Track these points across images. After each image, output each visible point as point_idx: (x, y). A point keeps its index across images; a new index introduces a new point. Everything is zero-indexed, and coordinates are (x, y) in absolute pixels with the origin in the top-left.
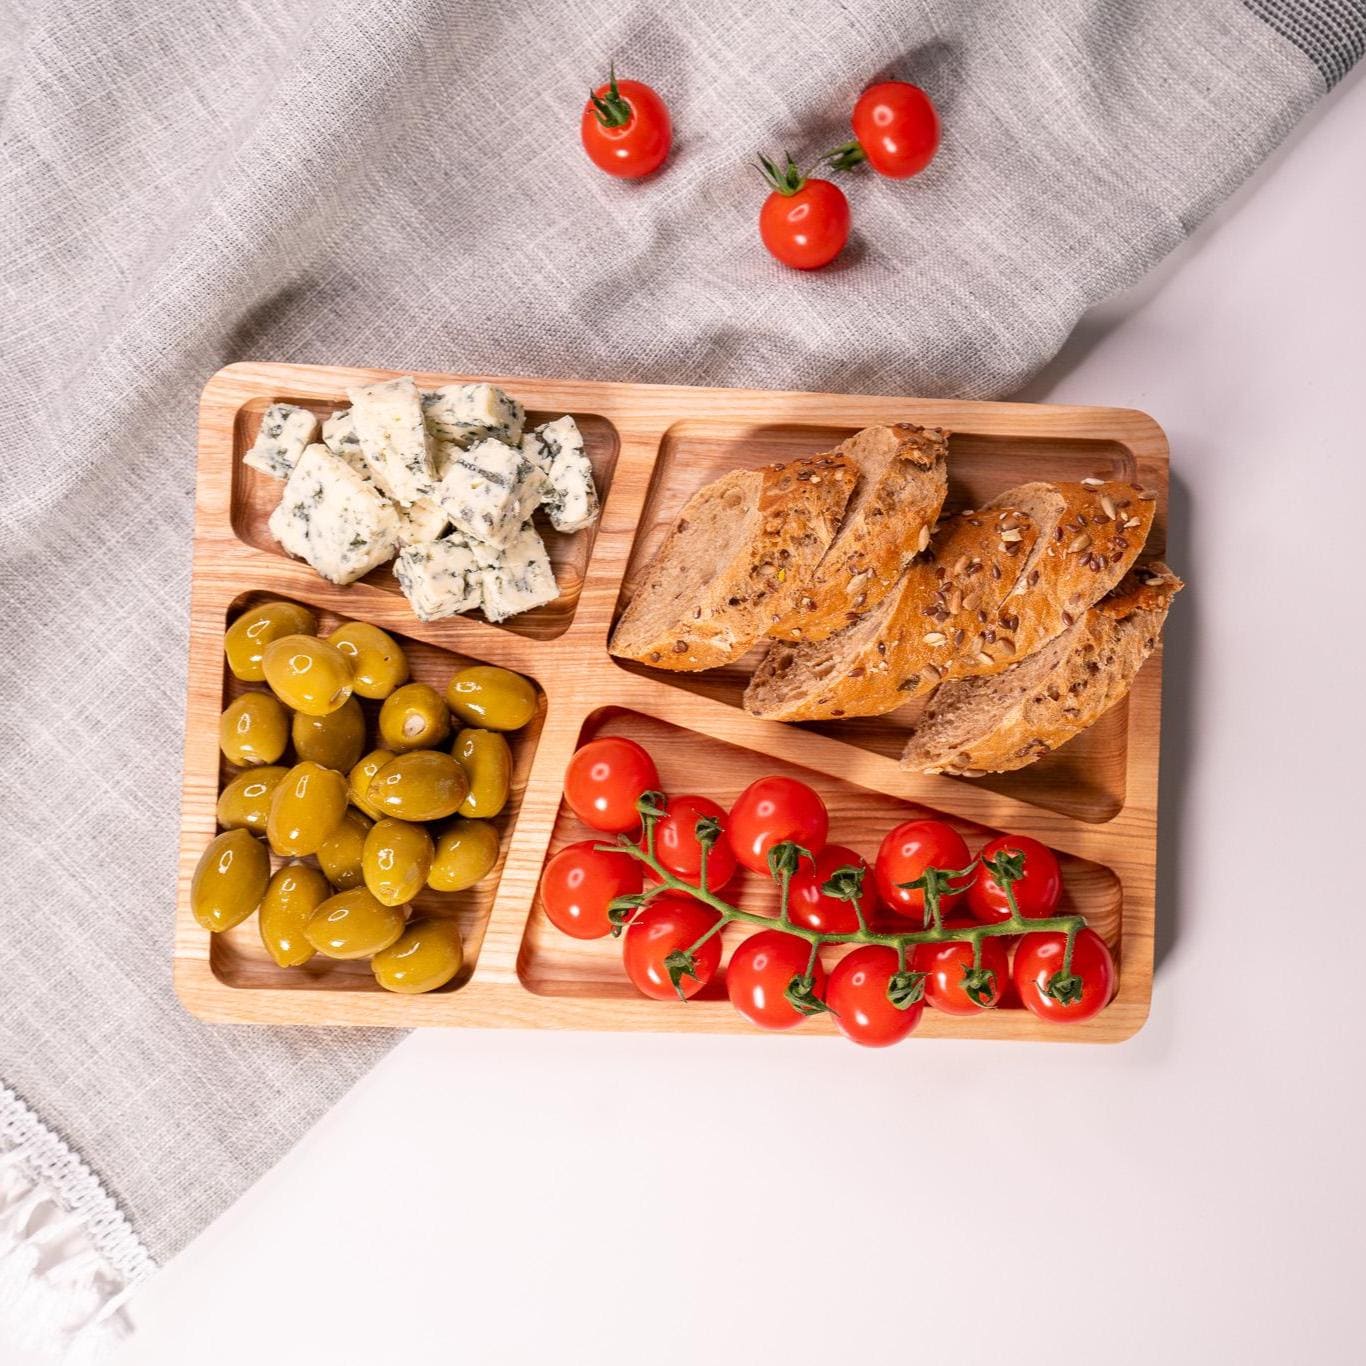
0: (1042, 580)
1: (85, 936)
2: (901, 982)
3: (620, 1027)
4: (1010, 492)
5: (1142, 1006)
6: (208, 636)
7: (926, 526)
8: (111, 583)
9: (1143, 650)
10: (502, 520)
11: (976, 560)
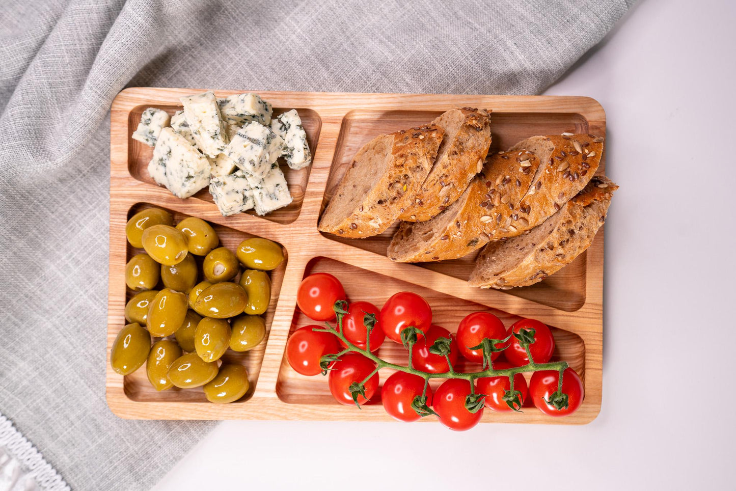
0: (543, 187)
1: (70, 367)
2: (472, 400)
3: (328, 418)
4: (522, 141)
5: (597, 406)
6: (118, 226)
7: (480, 160)
8: (85, 192)
9: (598, 222)
10: (260, 163)
11: (508, 177)
